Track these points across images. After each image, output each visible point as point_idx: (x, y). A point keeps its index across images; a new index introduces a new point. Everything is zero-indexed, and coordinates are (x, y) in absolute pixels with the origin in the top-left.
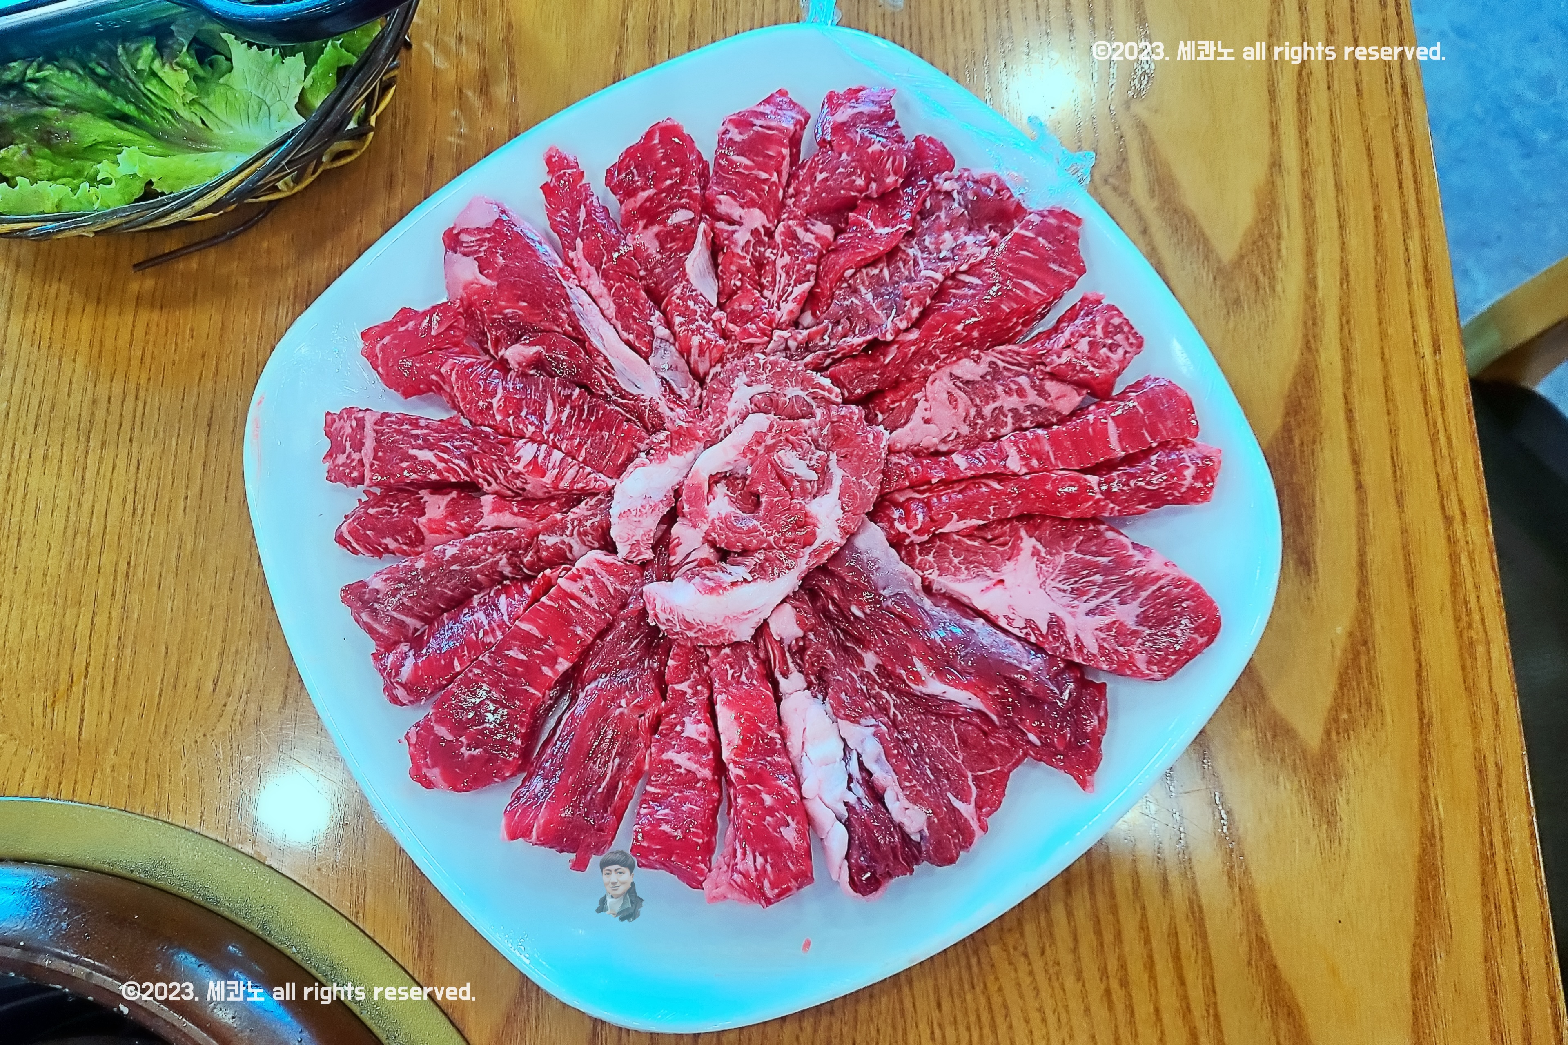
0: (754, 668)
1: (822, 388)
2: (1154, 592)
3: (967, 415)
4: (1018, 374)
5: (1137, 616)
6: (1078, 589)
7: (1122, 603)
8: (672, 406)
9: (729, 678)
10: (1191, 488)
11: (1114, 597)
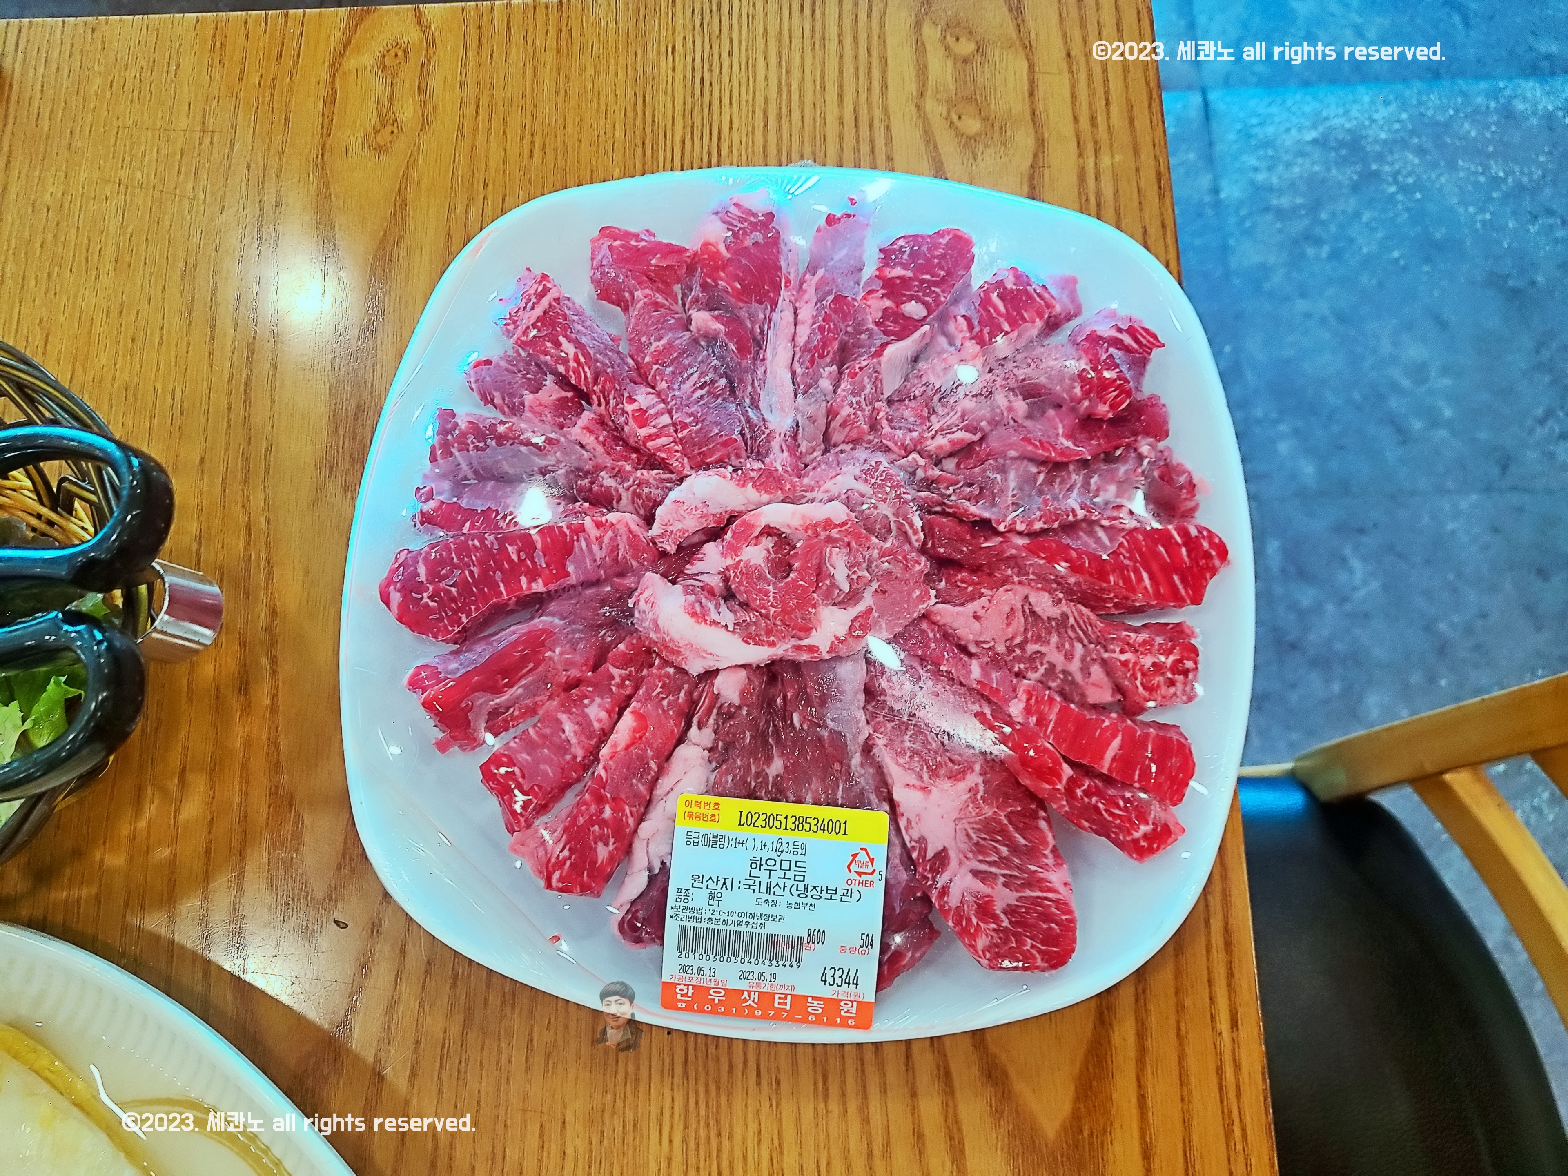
0: (680, 700)
1: (911, 525)
2: (1038, 897)
3: (1012, 639)
4: (1080, 640)
5: (1008, 905)
6: (982, 846)
7: (1005, 885)
8: (784, 447)
9: (654, 694)
10: (1136, 841)
11: (1004, 875)
